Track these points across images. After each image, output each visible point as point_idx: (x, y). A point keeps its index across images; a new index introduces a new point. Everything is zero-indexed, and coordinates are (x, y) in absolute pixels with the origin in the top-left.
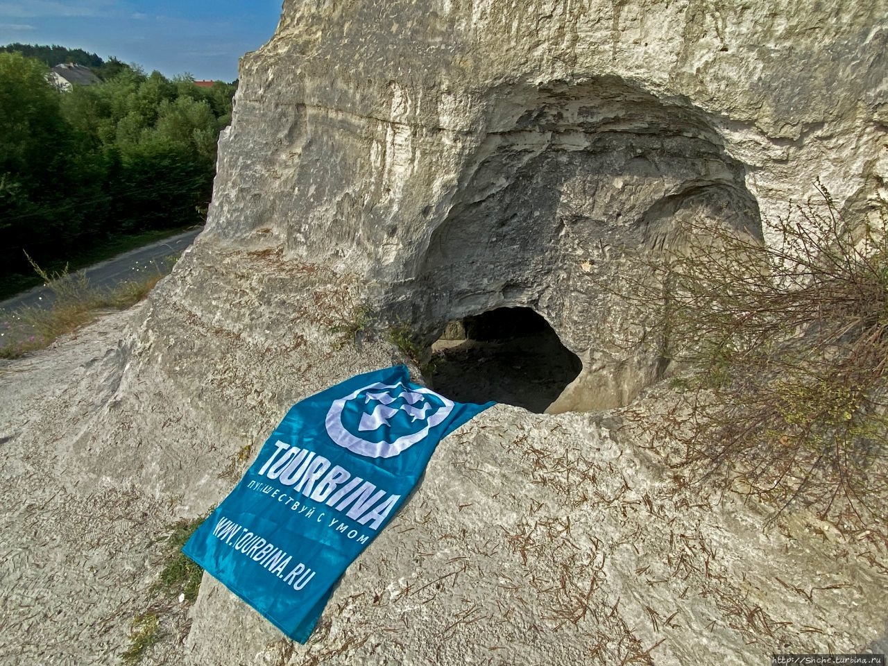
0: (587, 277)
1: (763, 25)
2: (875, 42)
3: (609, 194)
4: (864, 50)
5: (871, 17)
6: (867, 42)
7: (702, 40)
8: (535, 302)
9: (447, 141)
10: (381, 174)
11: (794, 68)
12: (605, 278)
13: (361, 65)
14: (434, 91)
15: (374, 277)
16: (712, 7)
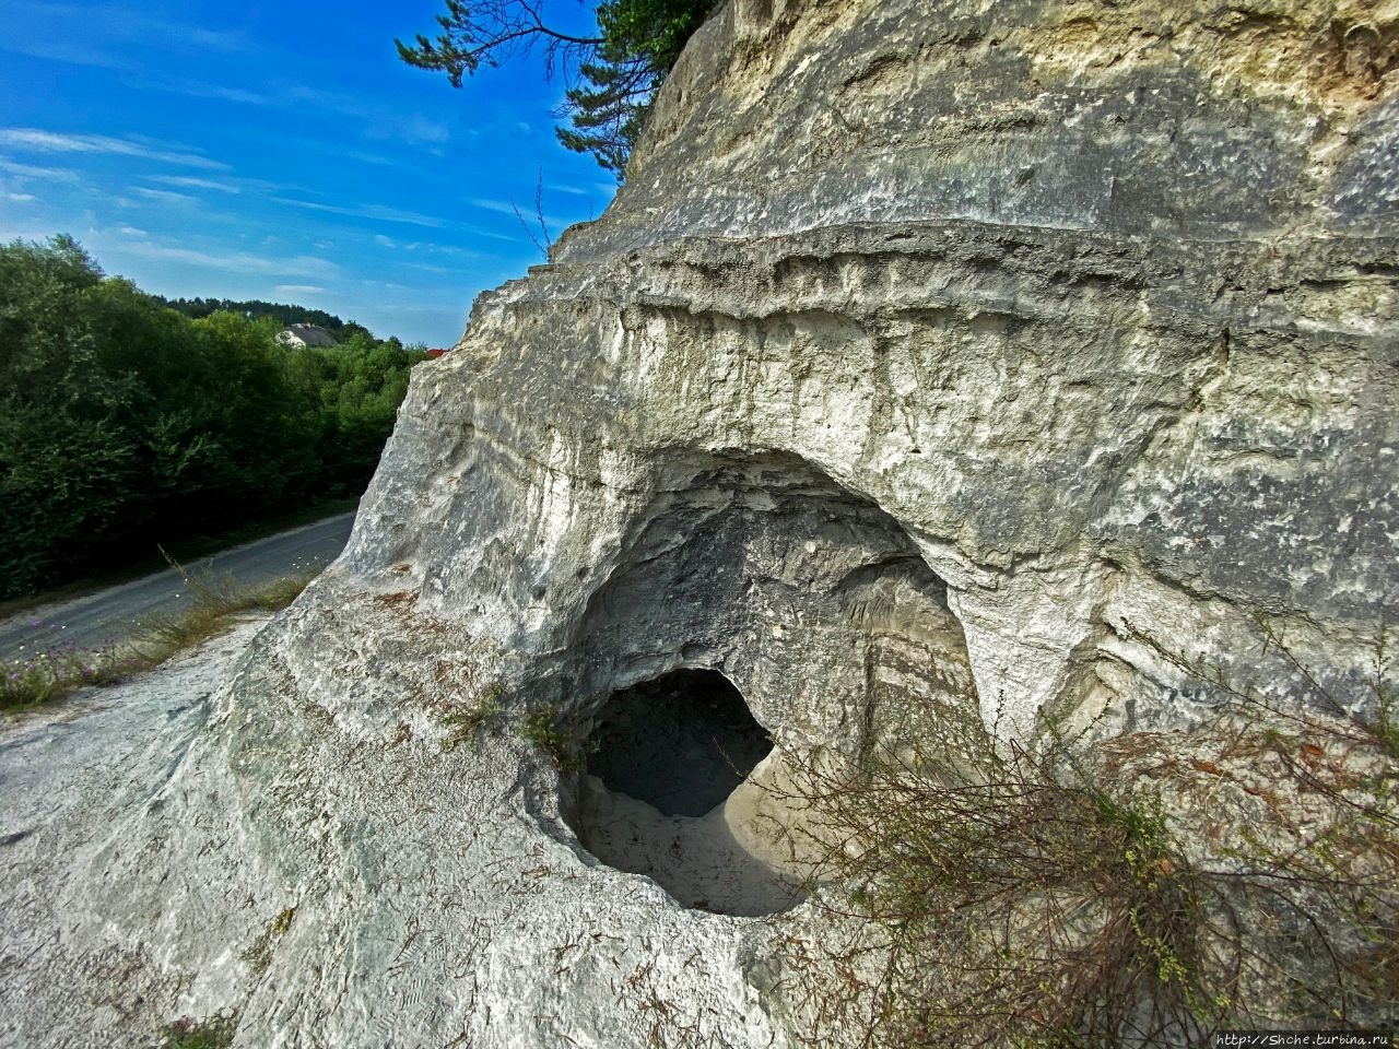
0: (777, 643)
1: (962, 429)
2: (1097, 467)
3: (801, 557)
4: (1085, 474)
5: (1092, 434)
6: (1088, 464)
7: (890, 435)
8: (721, 665)
9: (609, 497)
10: (536, 523)
11: (1001, 485)
12: (799, 646)
13: (526, 399)
14: (594, 445)
15: (514, 647)
16: (902, 401)
